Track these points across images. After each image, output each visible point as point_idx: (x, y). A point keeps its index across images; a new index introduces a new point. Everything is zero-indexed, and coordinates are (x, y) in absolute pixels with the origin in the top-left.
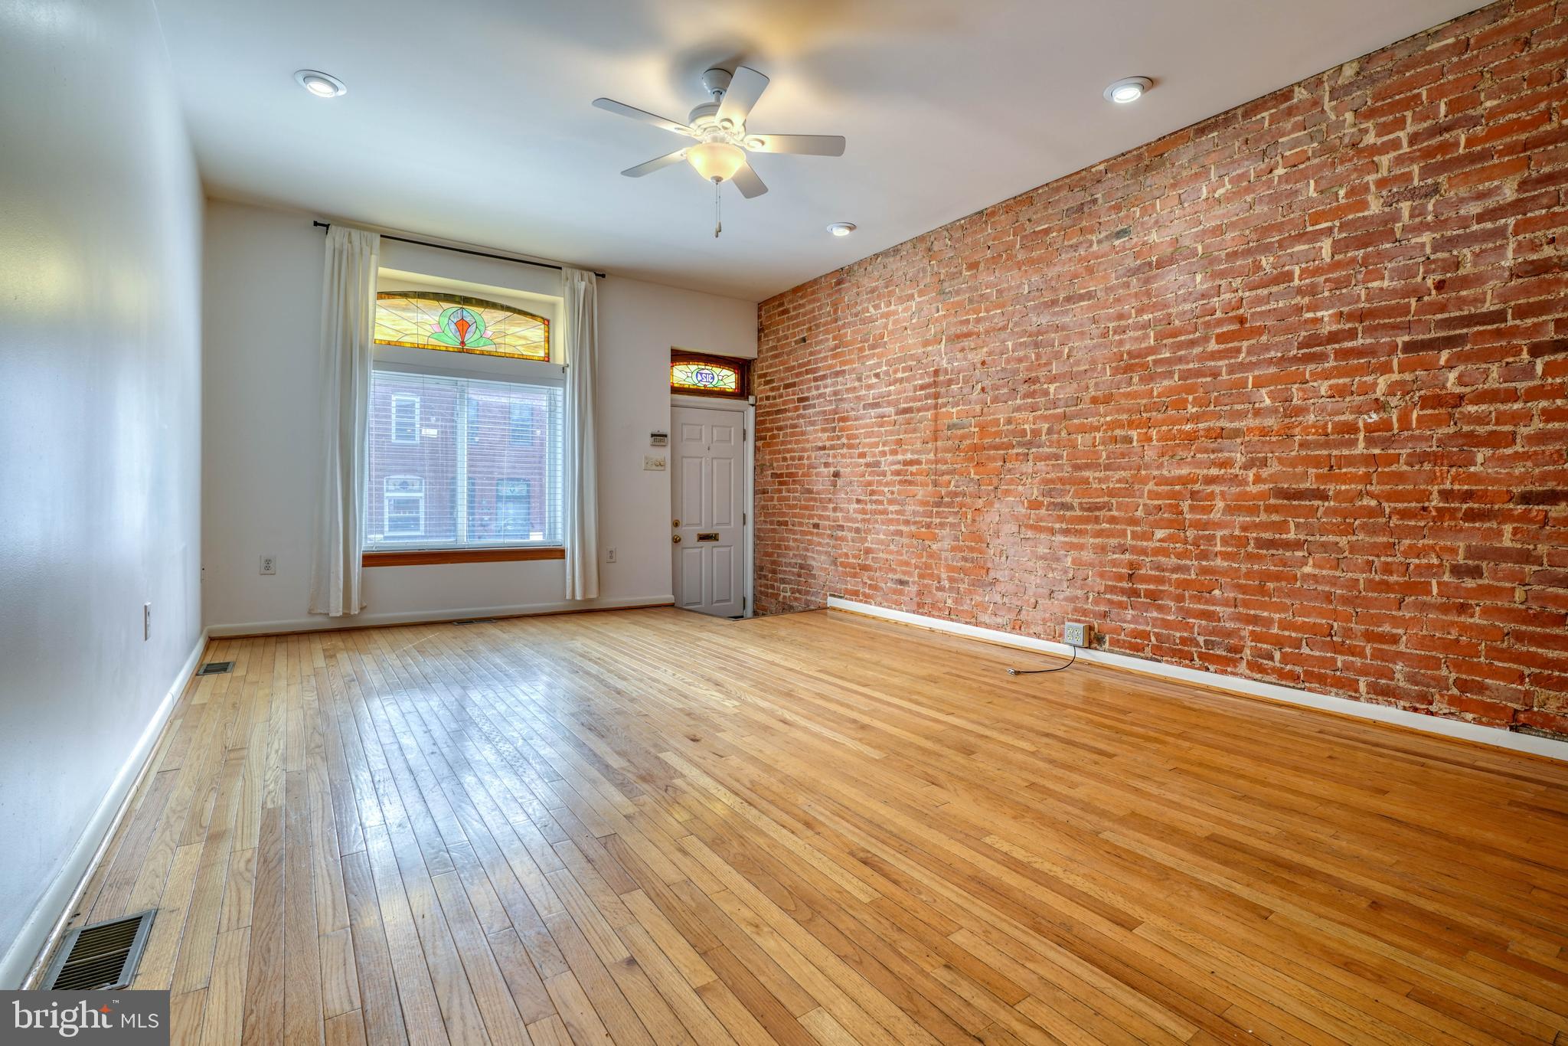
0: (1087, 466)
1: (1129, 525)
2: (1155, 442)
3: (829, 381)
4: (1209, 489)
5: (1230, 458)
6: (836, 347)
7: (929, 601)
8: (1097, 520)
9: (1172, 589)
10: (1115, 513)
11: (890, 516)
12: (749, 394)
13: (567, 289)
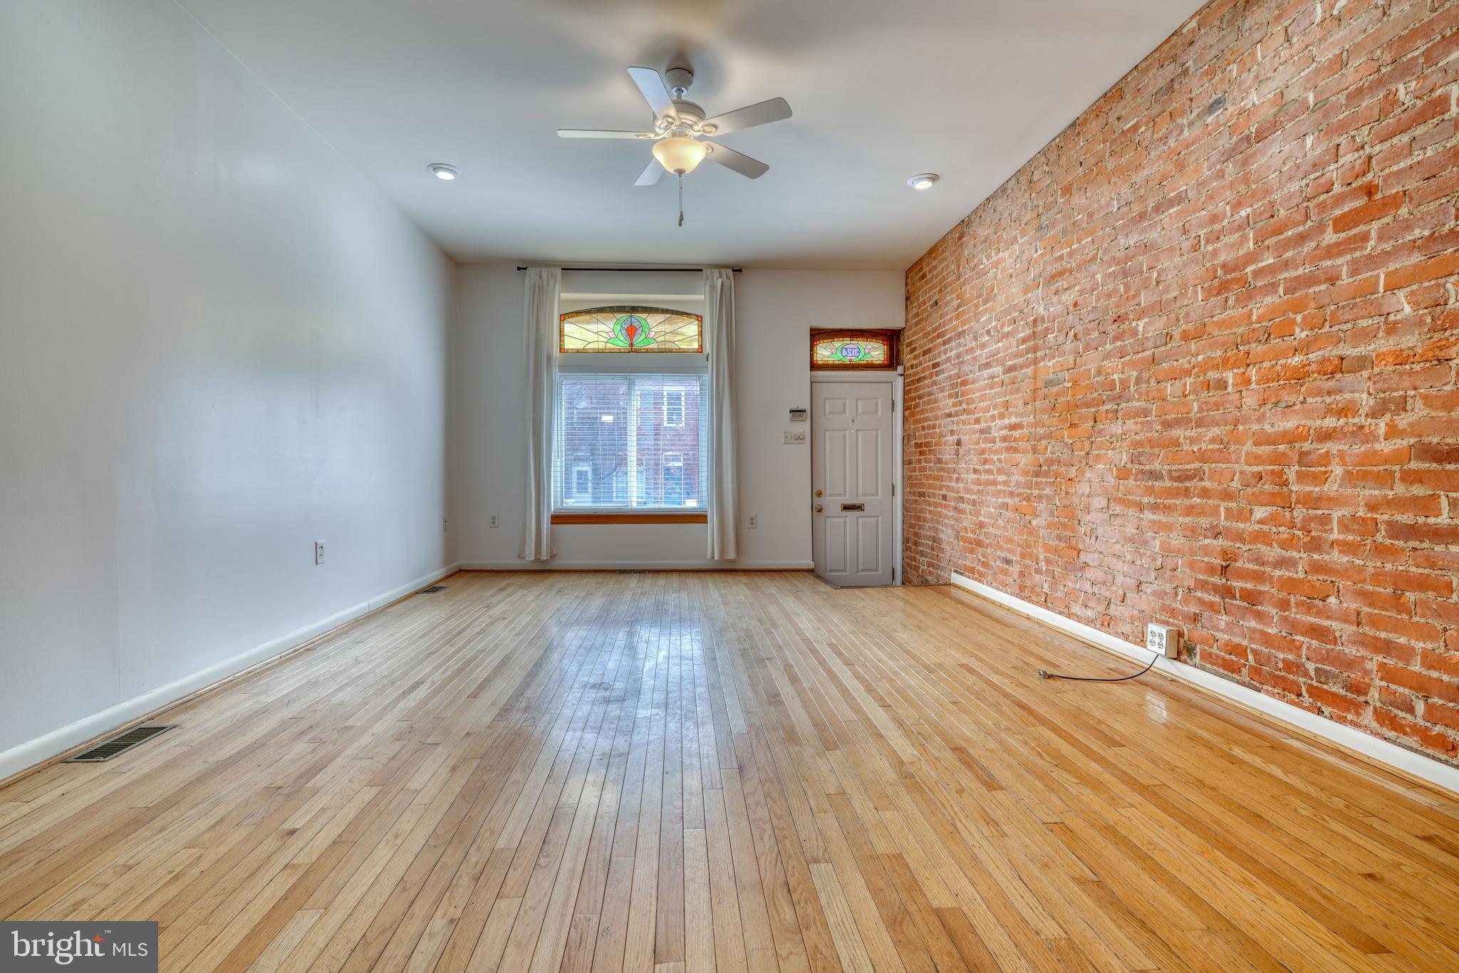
0: (1178, 423)
1: (1223, 499)
2: (1254, 386)
3: (953, 344)
4: (1324, 447)
6: (959, 306)
7: (1029, 583)
8: (1187, 493)
9: (1274, 591)
10: (1207, 484)
11: (999, 487)
12: (898, 364)
13: (707, 288)
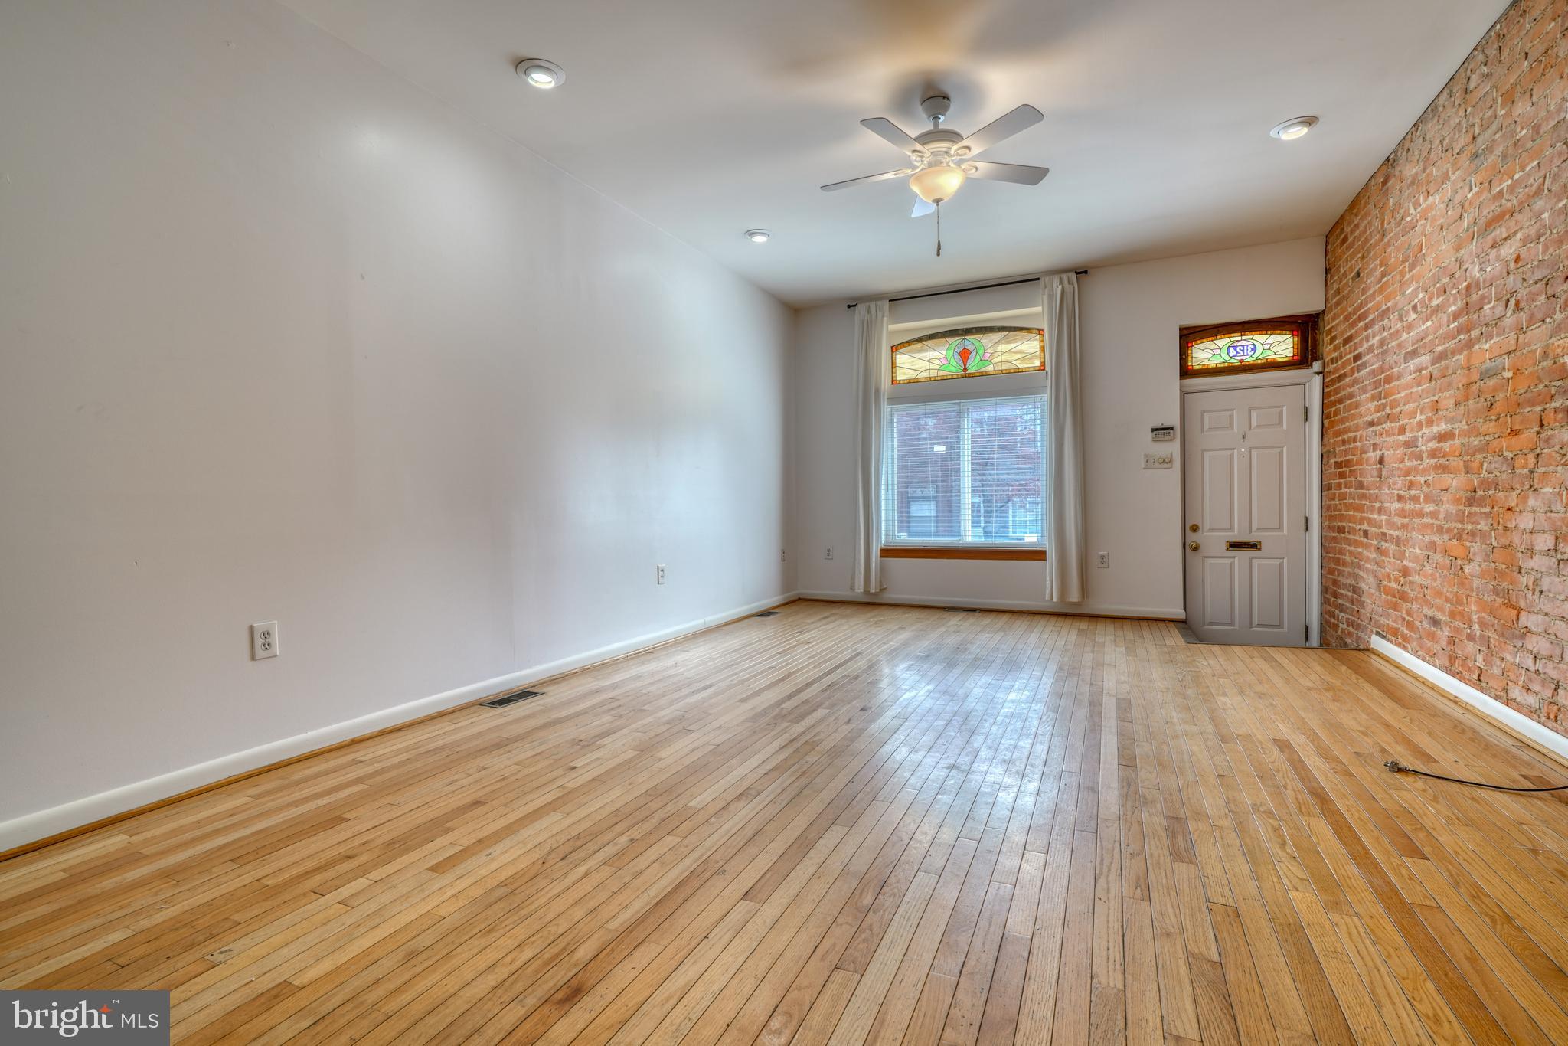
3: (1376, 328)
6: (1383, 275)
7: (1459, 653)
11: (1427, 520)
12: (1315, 359)
13: (1045, 298)
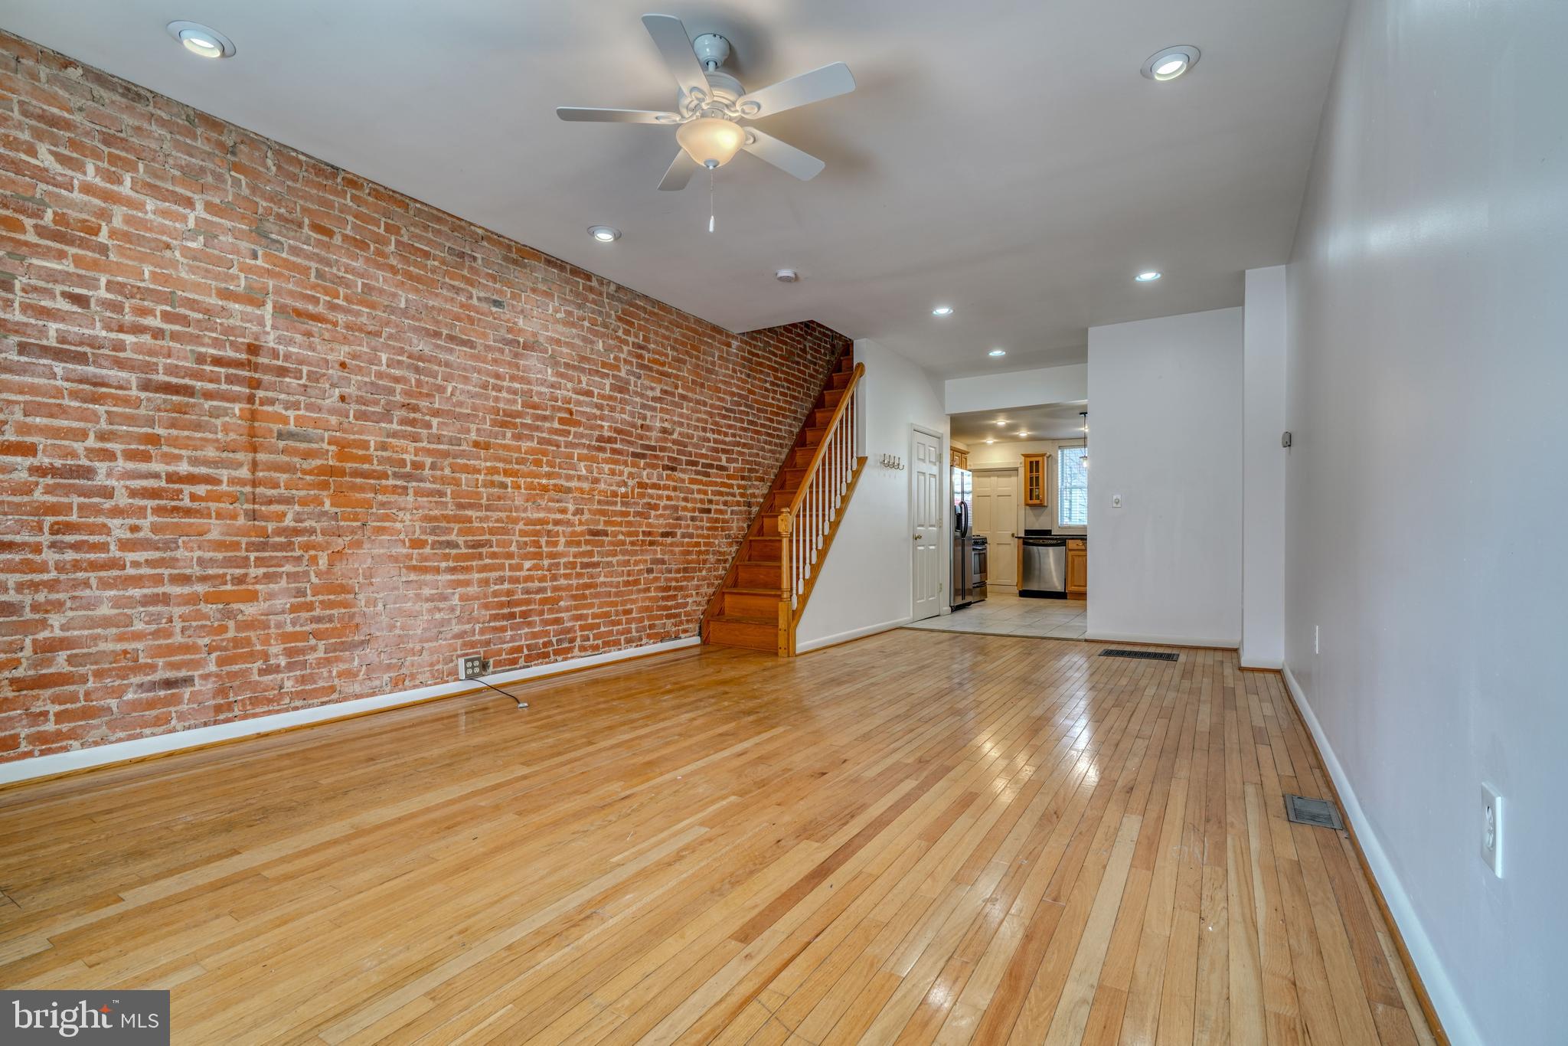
0: (471, 506)
1: (506, 559)
2: (523, 491)
4: (557, 528)
5: (566, 507)
8: (480, 556)
9: (537, 607)
10: (495, 549)
